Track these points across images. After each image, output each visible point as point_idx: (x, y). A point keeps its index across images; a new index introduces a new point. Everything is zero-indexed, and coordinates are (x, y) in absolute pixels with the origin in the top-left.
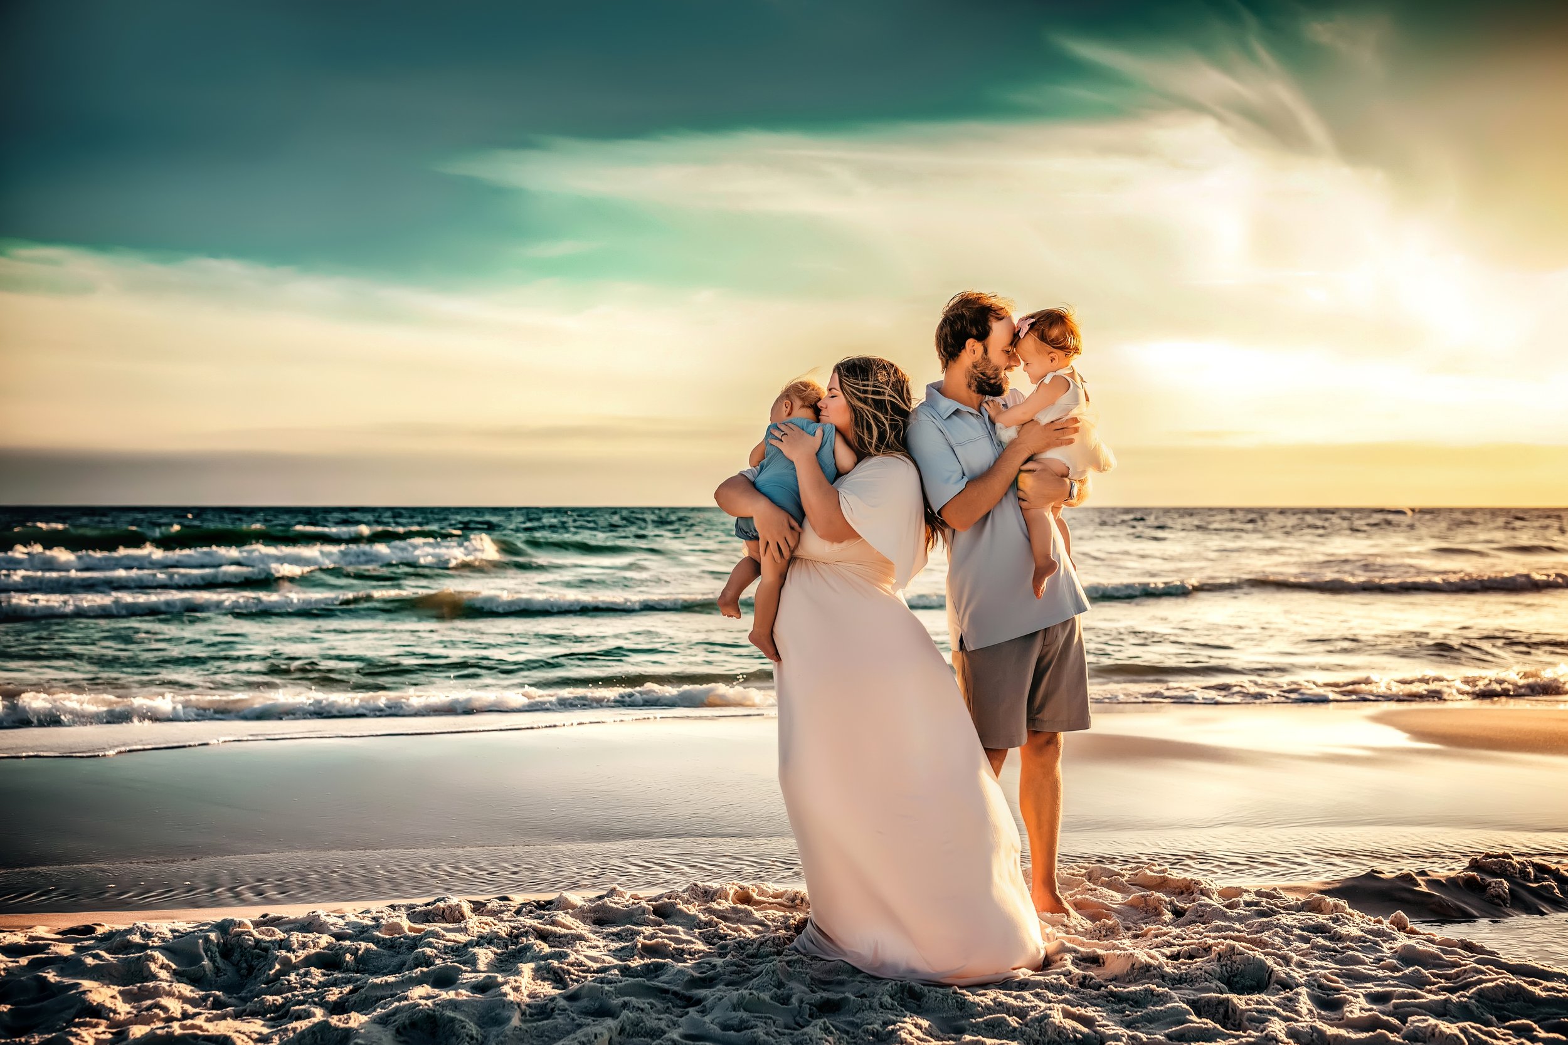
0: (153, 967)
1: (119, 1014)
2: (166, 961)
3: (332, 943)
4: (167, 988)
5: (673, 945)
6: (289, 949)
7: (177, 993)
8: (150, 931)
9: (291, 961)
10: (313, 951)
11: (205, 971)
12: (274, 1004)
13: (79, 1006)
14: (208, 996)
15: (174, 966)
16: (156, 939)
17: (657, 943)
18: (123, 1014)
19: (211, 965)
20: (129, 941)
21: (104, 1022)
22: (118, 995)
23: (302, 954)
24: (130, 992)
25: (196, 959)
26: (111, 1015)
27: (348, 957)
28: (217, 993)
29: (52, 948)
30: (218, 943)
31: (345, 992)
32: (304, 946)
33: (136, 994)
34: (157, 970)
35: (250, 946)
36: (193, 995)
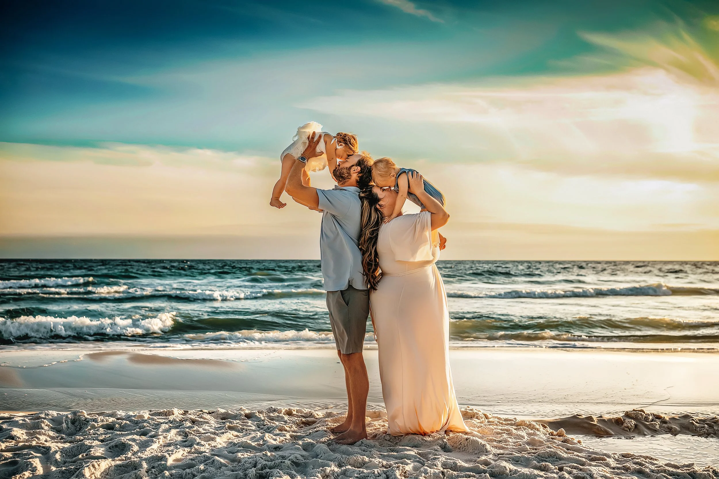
0: (43, 425)
1: (21, 439)
2: (49, 423)
3: (114, 421)
4: (44, 432)
5: (241, 426)
6: (97, 422)
7: (47, 434)
8: (49, 413)
9: (95, 426)
10: (105, 423)
11: (63, 428)
12: (79, 439)
13: (8, 436)
14: (59, 436)
15: (51, 425)
16: (50, 416)
17: (234, 425)
18: (22, 439)
19: (66, 426)
20: (40, 416)
21: (14, 441)
22: (24, 433)
23: (100, 424)
24: (30, 433)
25: (61, 423)
26: (17, 439)
27: (117, 425)
28: (63, 435)
29: (15, 418)
30: (71, 419)
31: (107, 437)
32: (103, 421)
33: (32, 433)
34: (44, 426)
35: (83, 420)
36: (54, 435)
